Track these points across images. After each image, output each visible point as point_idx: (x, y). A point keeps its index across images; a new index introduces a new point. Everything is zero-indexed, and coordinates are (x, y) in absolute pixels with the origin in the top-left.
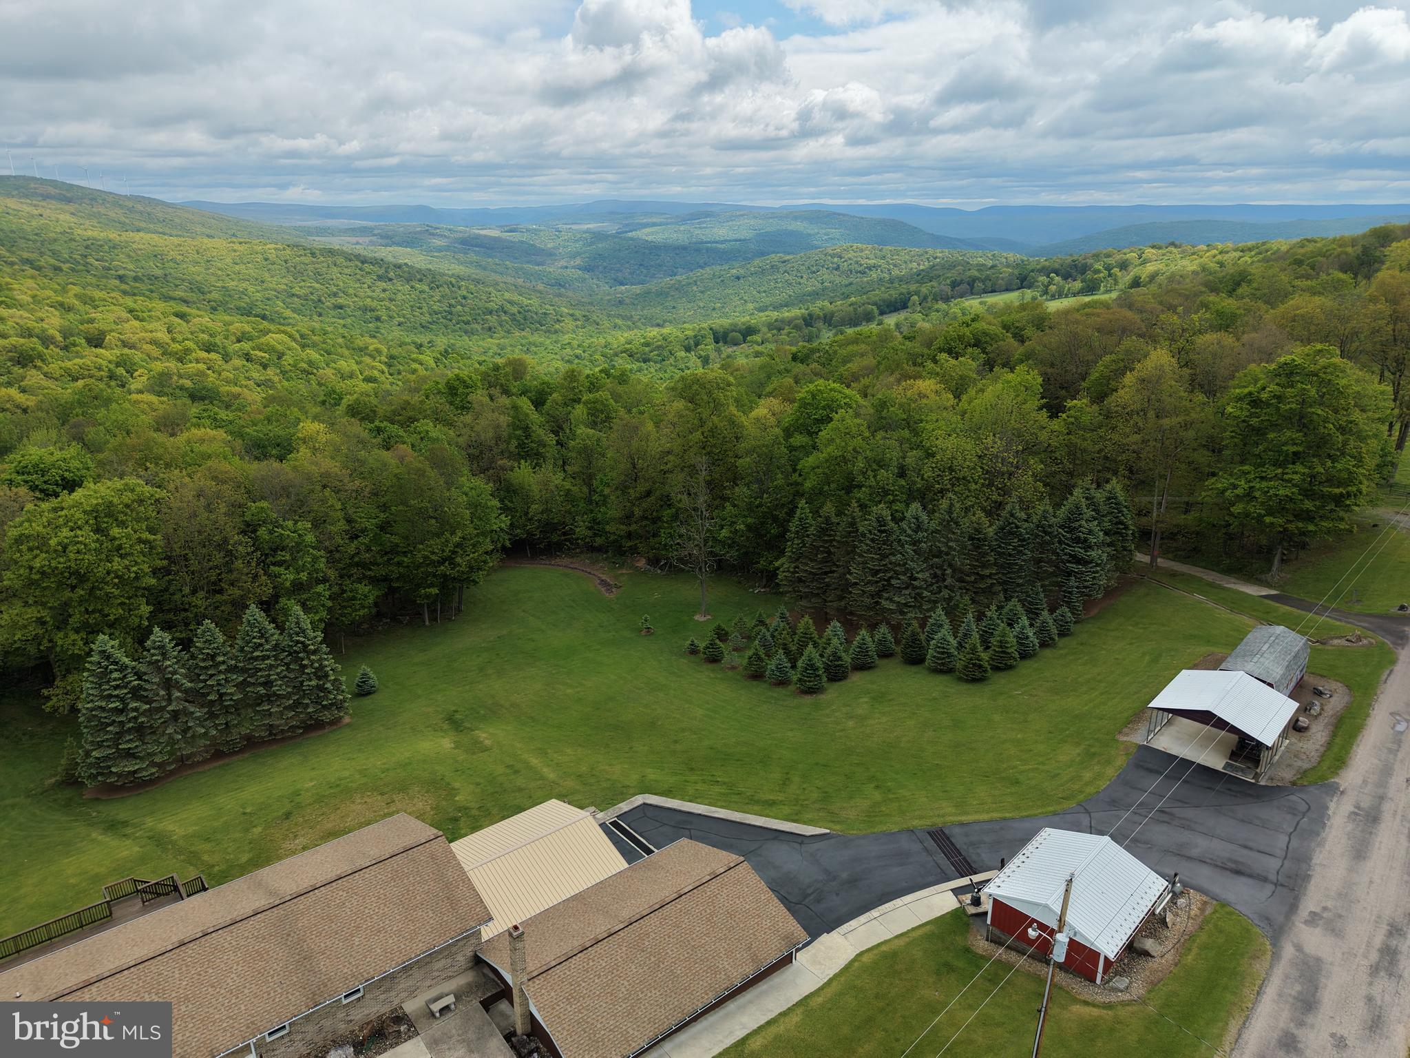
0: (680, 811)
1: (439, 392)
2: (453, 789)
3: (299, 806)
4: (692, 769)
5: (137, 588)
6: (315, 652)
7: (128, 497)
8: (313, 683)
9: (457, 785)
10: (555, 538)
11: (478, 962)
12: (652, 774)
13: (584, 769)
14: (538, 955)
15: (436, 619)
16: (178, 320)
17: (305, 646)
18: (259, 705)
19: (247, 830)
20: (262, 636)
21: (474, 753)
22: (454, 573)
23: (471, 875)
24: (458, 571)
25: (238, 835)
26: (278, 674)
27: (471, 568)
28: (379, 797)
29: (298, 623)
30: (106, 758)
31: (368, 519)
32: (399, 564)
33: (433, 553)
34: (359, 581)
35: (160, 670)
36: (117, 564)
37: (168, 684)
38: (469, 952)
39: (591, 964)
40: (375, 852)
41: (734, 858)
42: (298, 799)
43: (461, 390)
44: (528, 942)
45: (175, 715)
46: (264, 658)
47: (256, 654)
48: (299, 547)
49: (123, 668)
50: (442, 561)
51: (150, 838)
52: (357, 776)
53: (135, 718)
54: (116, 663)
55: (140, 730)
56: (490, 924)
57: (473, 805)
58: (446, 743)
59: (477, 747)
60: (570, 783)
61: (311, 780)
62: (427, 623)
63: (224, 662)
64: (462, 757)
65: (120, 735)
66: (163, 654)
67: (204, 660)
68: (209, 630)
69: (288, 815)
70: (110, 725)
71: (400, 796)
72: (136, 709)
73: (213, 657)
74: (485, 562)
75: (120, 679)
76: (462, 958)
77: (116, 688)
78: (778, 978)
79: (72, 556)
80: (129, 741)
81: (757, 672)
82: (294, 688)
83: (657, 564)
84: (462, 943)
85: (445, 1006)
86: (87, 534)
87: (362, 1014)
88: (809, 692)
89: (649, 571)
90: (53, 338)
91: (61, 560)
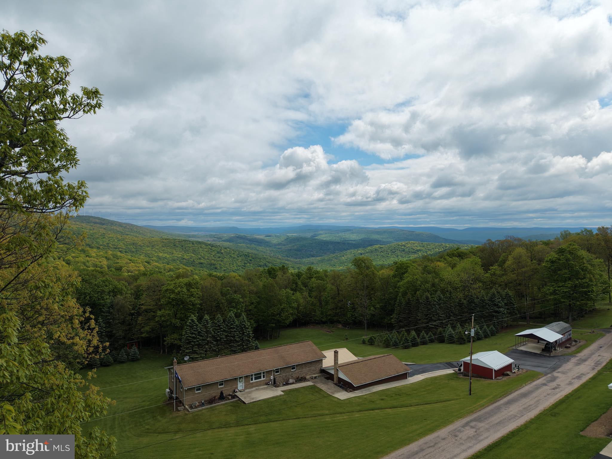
1: (265, 273)
6: (248, 328)
7: (194, 281)
10: (308, 319)
15: (271, 338)
17: (245, 326)
18: (230, 343)
20: (233, 322)
26: (237, 334)
29: (243, 319)
31: (254, 299)
33: (274, 312)
35: (206, 328)
36: (192, 299)
37: (207, 332)
43: (273, 272)
46: (234, 328)
47: (232, 326)
49: (197, 325)
53: (198, 341)
55: (199, 345)
62: (269, 340)
63: (222, 328)
65: (193, 346)
66: (207, 323)
67: (217, 327)
68: (220, 317)
70: (192, 342)
72: (198, 338)
75: (195, 328)
76: (318, 369)
77: (195, 331)
78: (403, 380)
79: (181, 295)
80: (196, 348)
81: (387, 345)
82: (241, 339)
83: (346, 327)
84: (318, 364)
85: (315, 378)
86: (185, 290)
87: (295, 376)
88: (406, 348)
89: (343, 328)
90: (104, 268)
91: (179, 296)
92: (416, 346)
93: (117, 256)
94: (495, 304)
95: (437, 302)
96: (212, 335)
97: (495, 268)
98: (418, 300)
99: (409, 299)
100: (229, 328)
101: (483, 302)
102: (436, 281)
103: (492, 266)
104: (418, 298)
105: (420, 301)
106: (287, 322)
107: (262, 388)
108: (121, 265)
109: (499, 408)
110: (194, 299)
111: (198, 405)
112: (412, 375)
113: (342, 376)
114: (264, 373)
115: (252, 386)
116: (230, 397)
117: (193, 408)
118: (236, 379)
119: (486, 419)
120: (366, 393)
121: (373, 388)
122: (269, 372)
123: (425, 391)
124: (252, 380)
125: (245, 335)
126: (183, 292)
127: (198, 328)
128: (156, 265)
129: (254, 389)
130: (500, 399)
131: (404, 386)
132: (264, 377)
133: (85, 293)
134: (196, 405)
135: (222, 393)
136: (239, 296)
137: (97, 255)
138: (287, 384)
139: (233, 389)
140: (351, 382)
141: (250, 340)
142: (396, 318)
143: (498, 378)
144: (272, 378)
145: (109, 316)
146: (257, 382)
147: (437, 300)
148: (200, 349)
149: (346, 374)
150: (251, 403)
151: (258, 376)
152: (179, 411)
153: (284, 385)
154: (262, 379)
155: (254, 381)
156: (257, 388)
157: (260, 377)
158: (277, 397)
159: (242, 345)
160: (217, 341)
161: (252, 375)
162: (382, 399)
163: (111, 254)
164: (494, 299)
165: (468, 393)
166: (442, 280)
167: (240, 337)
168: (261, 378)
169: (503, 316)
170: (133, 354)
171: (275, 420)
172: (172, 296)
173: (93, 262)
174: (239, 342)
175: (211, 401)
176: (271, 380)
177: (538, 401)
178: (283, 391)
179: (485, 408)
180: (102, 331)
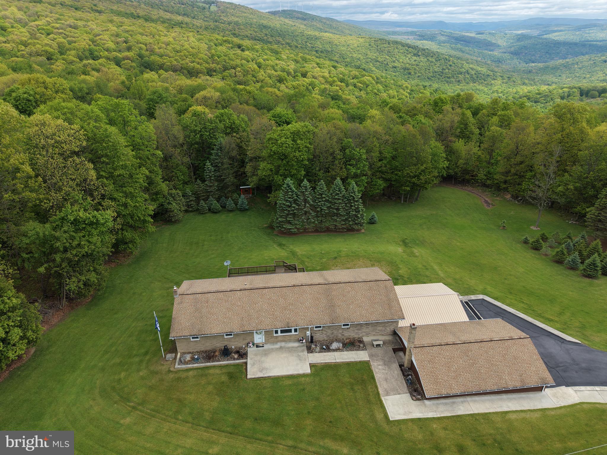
0: (500, 308)
1: (430, 104)
2: (399, 267)
3: (340, 256)
4: (511, 293)
5: (302, 164)
6: (357, 201)
7: (305, 129)
8: (354, 213)
9: (401, 266)
10: (467, 177)
11: (395, 333)
12: (489, 288)
13: (457, 277)
14: (420, 339)
15: (406, 201)
16: (333, 69)
17: (354, 198)
18: (333, 217)
19: (321, 259)
20: (339, 191)
21: (410, 257)
22: (418, 183)
23: (399, 299)
24: (420, 182)
25: (317, 259)
26: (342, 207)
27: (426, 182)
28: (369, 262)
29: (353, 189)
30: (283, 222)
31: (388, 153)
32: (396, 174)
33: (411, 172)
34: (379, 178)
35: (304, 195)
36: (297, 154)
37: (306, 201)
38: (392, 328)
39: (442, 352)
40: (364, 278)
41: (523, 335)
42: (340, 254)
43: (440, 104)
44: (418, 333)
45: (306, 213)
46: (339, 199)
47: (336, 197)
48: (359, 160)
49: (293, 191)
50: (415, 176)
51: (291, 252)
52: (362, 252)
53: (293, 210)
54: (291, 189)
55: (294, 215)
56: (403, 320)
57: (405, 276)
58: (400, 249)
59: (412, 255)
60: (450, 281)
61: (346, 248)
62: (402, 202)
63: (325, 198)
64: (405, 256)
65: (288, 215)
66: (306, 190)
67: (318, 195)
68: (322, 184)
69: (335, 258)
70: (285, 210)
71: (377, 264)
72: (294, 207)
73: (321, 195)
74: (433, 181)
75: (291, 195)
76: (389, 329)
77: (290, 198)
79: (284, 148)
80: (290, 218)
81: (559, 261)
82: (347, 213)
85: (378, 346)
86: (290, 142)
87: (345, 337)
89: (511, 201)
90: (291, 73)
91: (281, 149)
96: (311, 205)
100: (334, 198)
107: (289, 348)
111: (189, 360)
113: (417, 361)
114: (295, 328)
115: (277, 340)
116: (236, 355)
117: (181, 363)
124: (277, 333)
125: (353, 209)
126: (286, 143)
127: (294, 195)
129: (278, 345)
132: (296, 331)
134: (186, 360)
135: (226, 349)
138: (328, 349)
140: (423, 386)
141: (359, 215)
144: (308, 335)
145: (217, 159)
146: (284, 335)
148: (296, 218)
149: (420, 366)
150: (254, 379)
152: (167, 361)
153: (321, 351)
156: (283, 344)
159: (347, 220)
160: (317, 212)
167: (346, 210)
168: (291, 333)
170: (241, 204)
172: (273, 148)
175: (209, 357)
176: (306, 337)
178: (311, 365)
180: (210, 175)
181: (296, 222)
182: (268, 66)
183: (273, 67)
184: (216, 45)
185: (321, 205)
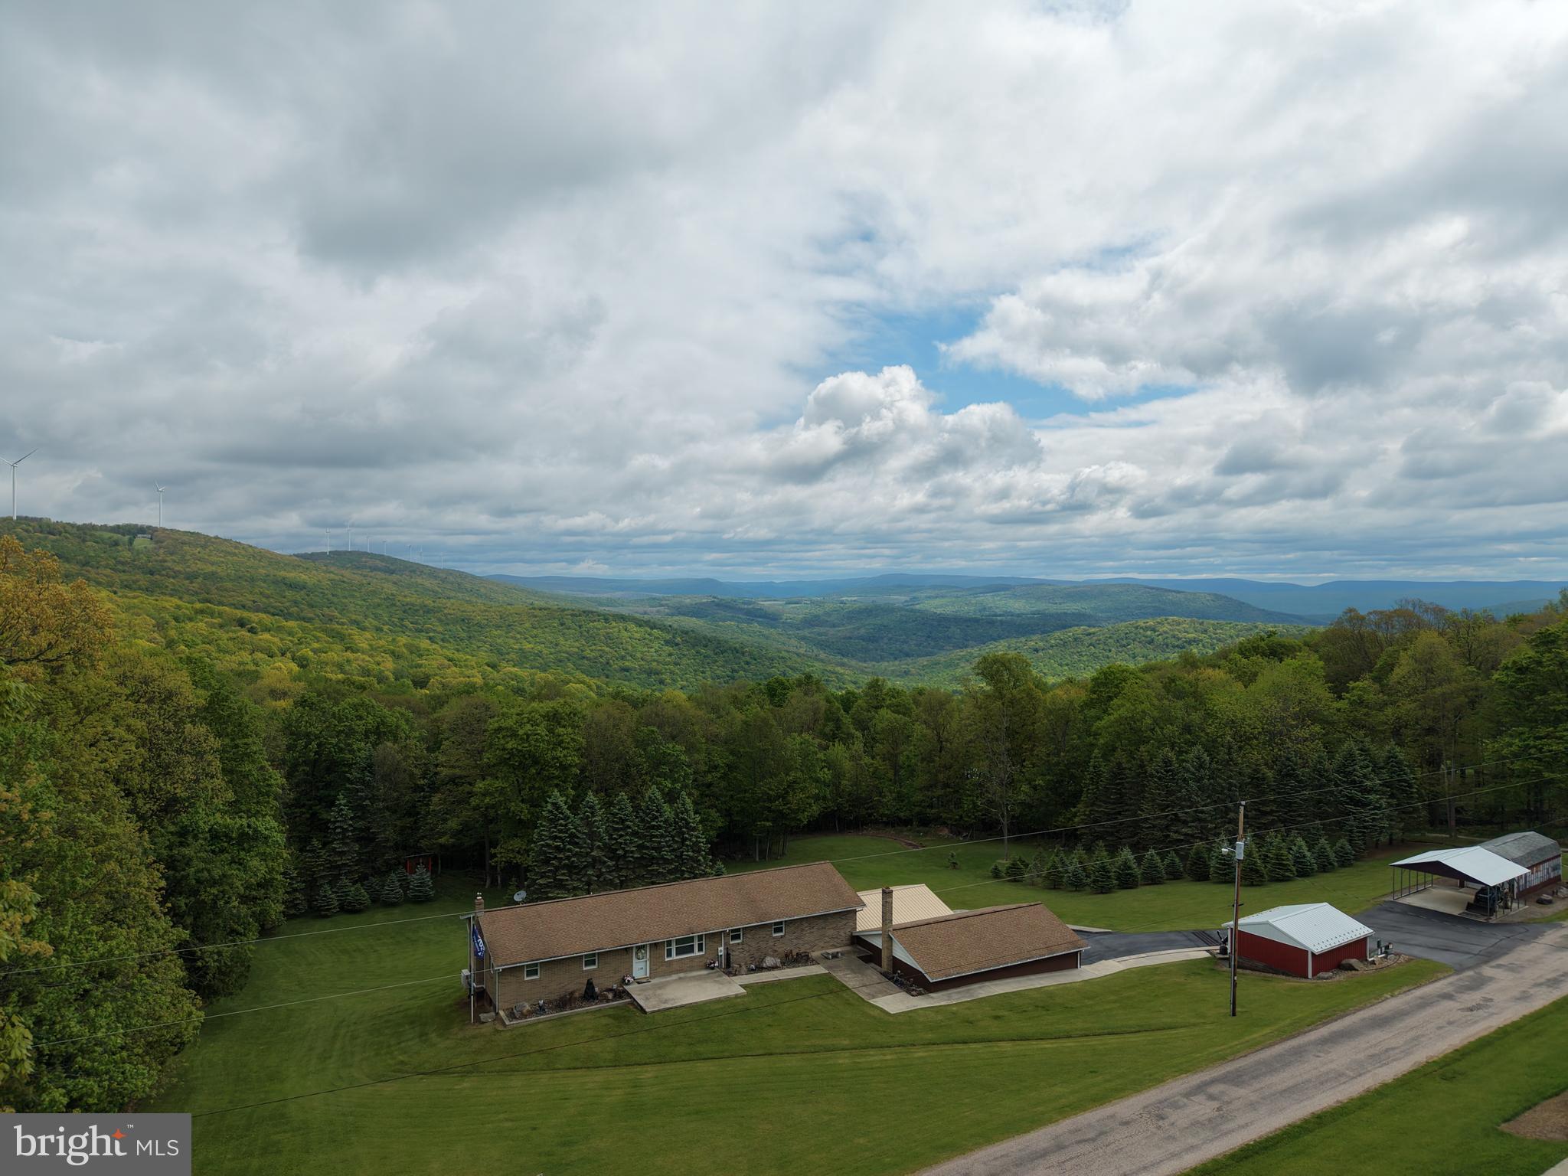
6: (694, 829)
7: (567, 709)
8: (690, 854)
10: (863, 812)
11: (853, 942)
17: (688, 823)
18: (650, 866)
20: (657, 812)
22: (785, 809)
24: (789, 808)
26: (666, 842)
27: (799, 807)
29: (683, 805)
30: (547, 885)
31: (721, 758)
33: (770, 790)
35: (589, 825)
36: (559, 753)
37: (592, 835)
38: (848, 931)
43: (779, 691)
46: (659, 827)
47: (654, 823)
49: (567, 818)
53: (568, 858)
55: (571, 868)
63: (630, 827)
65: (557, 869)
66: (592, 813)
67: (617, 823)
68: (624, 800)
70: (554, 859)
72: (569, 850)
74: (810, 805)
75: (563, 826)
76: (843, 935)
77: (561, 831)
78: (1065, 972)
79: (533, 742)
80: (563, 874)
81: (1055, 883)
82: (676, 856)
83: (959, 834)
84: (844, 922)
85: (835, 956)
86: (542, 730)
87: (782, 948)
88: (1102, 893)
89: (952, 838)
90: (387, 679)
91: (526, 745)
92: (1131, 888)
93: (418, 649)
94: (1355, 781)
95: (1193, 774)
96: (605, 844)
97: (1364, 686)
98: (1142, 766)
99: (1119, 764)
100: (649, 828)
101: (1321, 776)
102: (1196, 717)
103: (1356, 679)
104: (1142, 761)
105: (1149, 770)
106: (804, 817)
107: (694, 977)
108: (427, 670)
109: (1299, 1053)
110: (565, 752)
111: (528, 1011)
112: (1092, 958)
113: (900, 953)
114: (700, 938)
115: (671, 969)
116: (610, 996)
117: (515, 1018)
118: (628, 951)
119: (1255, 1078)
120: (958, 999)
121: (980, 988)
122: (714, 937)
123: (1115, 1002)
124: (669, 955)
125: (687, 846)
126: (538, 734)
127: (570, 826)
128: (511, 673)
129: (674, 977)
130: (1310, 1028)
131: (1064, 988)
132: (700, 949)
133: (308, 735)
134: (525, 1011)
135: (590, 985)
136: (678, 747)
137: (370, 645)
138: (760, 969)
139: (619, 977)
140: (921, 970)
141: (700, 858)
142: (1085, 815)
143: (1321, 974)
144: (722, 953)
145: (362, 791)
146: (682, 959)
147: (1193, 767)
148: (574, 877)
149: (909, 948)
150: (659, 1011)
151: (685, 945)
152: (483, 1023)
153: (751, 971)
154: (697, 953)
155: (674, 957)
156: (682, 975)
157: (691, 949)
158: (728, 998)
159: (676, 870)
160: (617, 858)
161: (669, 943)
162: (997, 1018)
163: (404, 645)
164: (1351, 769)
165: (1229, 1011)
166: (1209, 714)
167: (674, 850)
168: (693, 952)
169: (1376, 814)
170: (417, 886)
171: (710, 1056)
172: (509, 746)
173: (360, 663)
174: (671, 864)
175: (564, 1002)
176: (719, 957)
177: (1416, 1038)
178: (744, 986)
179: (1262, 1049)
180: (345, 827)
181: (576, 884)
182: (327, 664)
183: (340, 667)
184: (177, 620)
185: (626, 844)
